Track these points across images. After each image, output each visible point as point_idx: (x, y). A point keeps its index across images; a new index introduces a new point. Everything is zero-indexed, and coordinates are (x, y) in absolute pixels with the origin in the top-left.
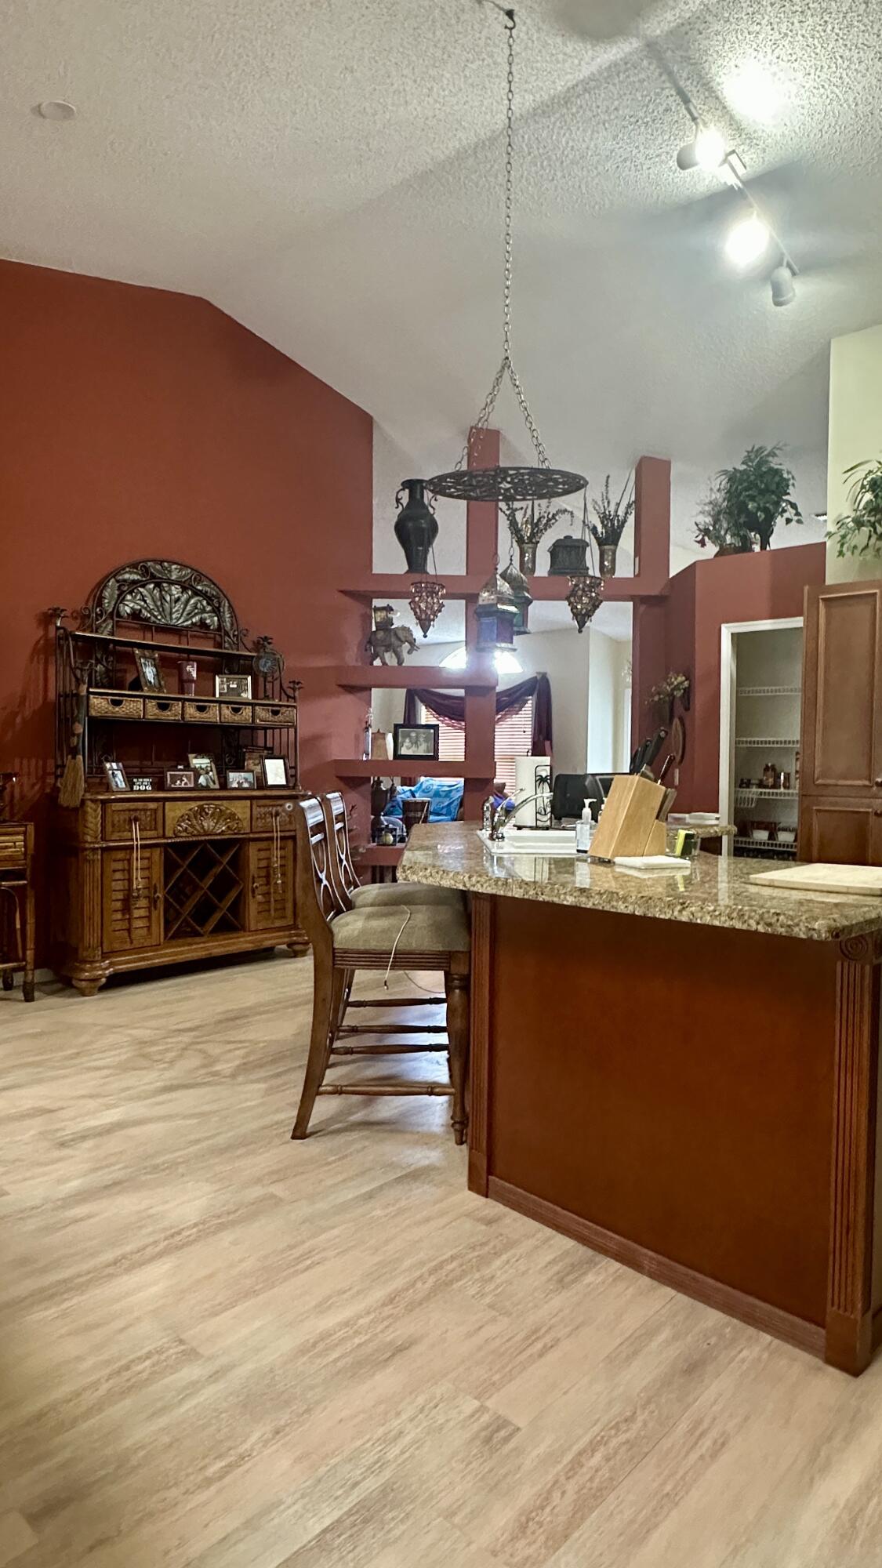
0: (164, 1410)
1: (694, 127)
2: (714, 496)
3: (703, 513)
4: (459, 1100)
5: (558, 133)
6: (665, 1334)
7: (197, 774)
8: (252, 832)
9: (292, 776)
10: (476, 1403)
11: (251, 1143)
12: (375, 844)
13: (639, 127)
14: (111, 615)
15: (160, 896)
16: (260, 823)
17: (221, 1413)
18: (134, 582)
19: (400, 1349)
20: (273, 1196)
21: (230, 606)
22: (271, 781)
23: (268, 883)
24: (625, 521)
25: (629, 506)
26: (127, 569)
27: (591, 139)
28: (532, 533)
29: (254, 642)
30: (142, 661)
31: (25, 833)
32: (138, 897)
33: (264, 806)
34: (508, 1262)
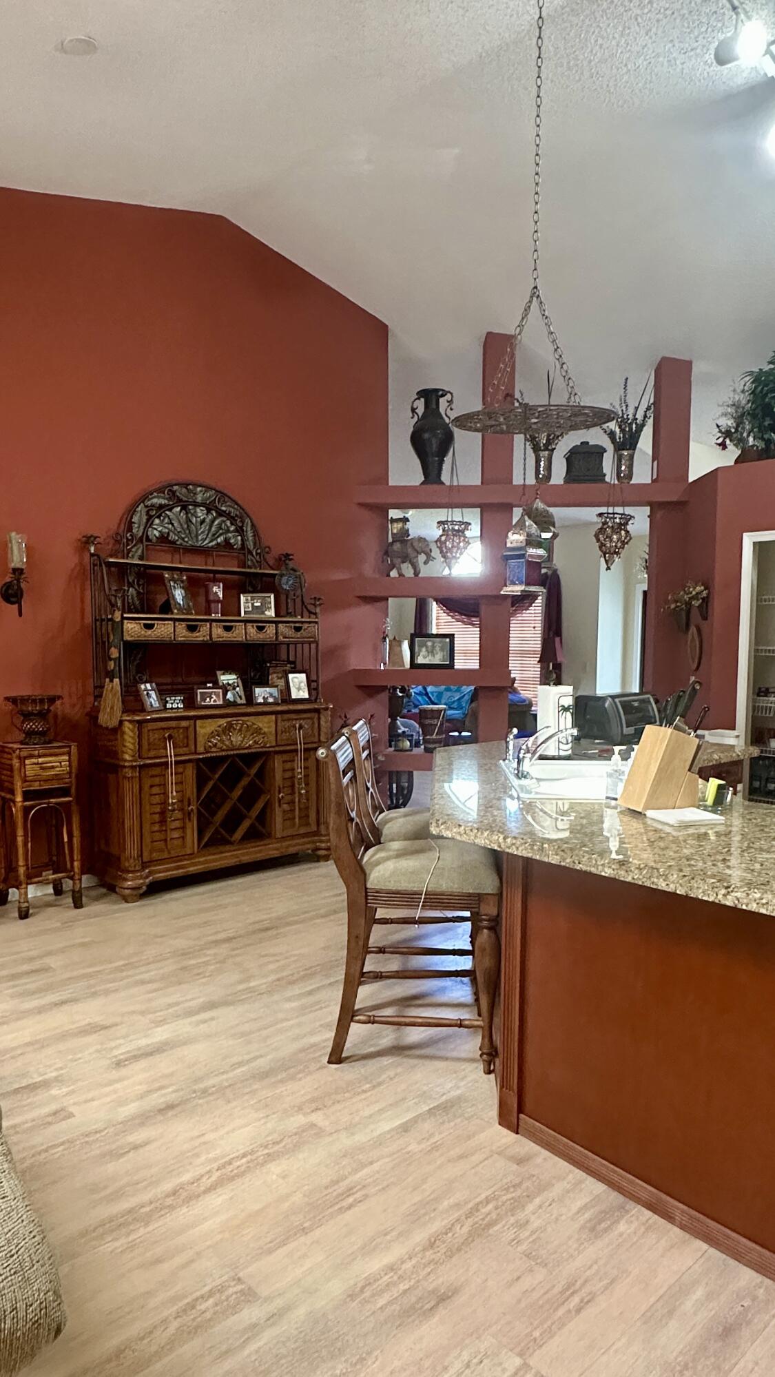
0: (228, 1352)
1: (734, 16)
2: (737, 398)
3: (726, 415)
4: (487, 1033)
5: (587, 32)
6: (699, 1293)
7: (225, 689)
8: (277, 746)
9: (314, 689)
10: (518, 1361)
11: (289, 1068)
12: (393, 749)
13: (675, 19)
14: (141, 540)
15: (194, 808)
16: (285, 736)
17: (281, 1358)
18: (161, 507)
19: (443, 1298)
20: (313, 1125)
21: (253, 525)
22: (295, 694)
23: (293, 793)
24: (643, 425)
25: (648, 408)
26: (155, 494)
27: (622, 35)
28: (548, 440)
29: (276, 559)
30: (172, 583)
31: (69, 754)
32: (173, 810)
33: (289, 720)
34: (540, 1207)
